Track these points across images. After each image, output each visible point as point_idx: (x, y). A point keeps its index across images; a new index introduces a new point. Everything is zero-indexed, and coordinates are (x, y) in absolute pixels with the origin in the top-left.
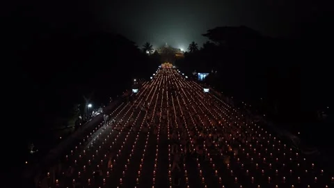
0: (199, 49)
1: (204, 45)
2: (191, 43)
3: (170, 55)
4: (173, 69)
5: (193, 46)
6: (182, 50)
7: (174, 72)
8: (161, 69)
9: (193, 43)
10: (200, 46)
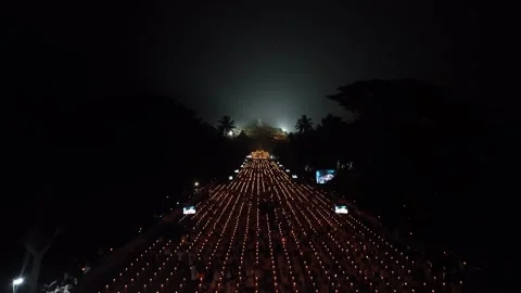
0: (314, 126)
1: (323, 121)
2: (300, 117)
3: (265, 138)
4: (270, 160)
5: (303, 123)
6: (284, 130)
7: (271, 167)
8: (251, 160)
9: (304, 117)
10: (316, 123)
